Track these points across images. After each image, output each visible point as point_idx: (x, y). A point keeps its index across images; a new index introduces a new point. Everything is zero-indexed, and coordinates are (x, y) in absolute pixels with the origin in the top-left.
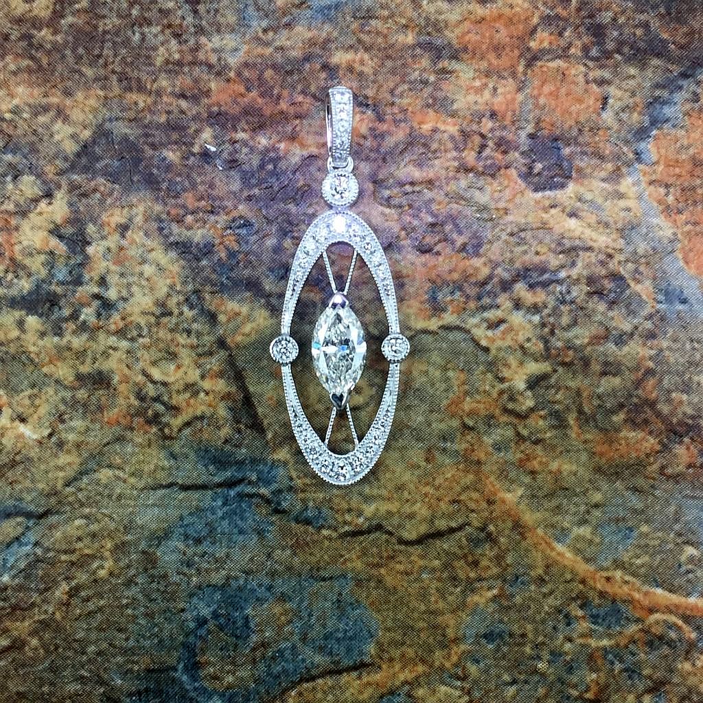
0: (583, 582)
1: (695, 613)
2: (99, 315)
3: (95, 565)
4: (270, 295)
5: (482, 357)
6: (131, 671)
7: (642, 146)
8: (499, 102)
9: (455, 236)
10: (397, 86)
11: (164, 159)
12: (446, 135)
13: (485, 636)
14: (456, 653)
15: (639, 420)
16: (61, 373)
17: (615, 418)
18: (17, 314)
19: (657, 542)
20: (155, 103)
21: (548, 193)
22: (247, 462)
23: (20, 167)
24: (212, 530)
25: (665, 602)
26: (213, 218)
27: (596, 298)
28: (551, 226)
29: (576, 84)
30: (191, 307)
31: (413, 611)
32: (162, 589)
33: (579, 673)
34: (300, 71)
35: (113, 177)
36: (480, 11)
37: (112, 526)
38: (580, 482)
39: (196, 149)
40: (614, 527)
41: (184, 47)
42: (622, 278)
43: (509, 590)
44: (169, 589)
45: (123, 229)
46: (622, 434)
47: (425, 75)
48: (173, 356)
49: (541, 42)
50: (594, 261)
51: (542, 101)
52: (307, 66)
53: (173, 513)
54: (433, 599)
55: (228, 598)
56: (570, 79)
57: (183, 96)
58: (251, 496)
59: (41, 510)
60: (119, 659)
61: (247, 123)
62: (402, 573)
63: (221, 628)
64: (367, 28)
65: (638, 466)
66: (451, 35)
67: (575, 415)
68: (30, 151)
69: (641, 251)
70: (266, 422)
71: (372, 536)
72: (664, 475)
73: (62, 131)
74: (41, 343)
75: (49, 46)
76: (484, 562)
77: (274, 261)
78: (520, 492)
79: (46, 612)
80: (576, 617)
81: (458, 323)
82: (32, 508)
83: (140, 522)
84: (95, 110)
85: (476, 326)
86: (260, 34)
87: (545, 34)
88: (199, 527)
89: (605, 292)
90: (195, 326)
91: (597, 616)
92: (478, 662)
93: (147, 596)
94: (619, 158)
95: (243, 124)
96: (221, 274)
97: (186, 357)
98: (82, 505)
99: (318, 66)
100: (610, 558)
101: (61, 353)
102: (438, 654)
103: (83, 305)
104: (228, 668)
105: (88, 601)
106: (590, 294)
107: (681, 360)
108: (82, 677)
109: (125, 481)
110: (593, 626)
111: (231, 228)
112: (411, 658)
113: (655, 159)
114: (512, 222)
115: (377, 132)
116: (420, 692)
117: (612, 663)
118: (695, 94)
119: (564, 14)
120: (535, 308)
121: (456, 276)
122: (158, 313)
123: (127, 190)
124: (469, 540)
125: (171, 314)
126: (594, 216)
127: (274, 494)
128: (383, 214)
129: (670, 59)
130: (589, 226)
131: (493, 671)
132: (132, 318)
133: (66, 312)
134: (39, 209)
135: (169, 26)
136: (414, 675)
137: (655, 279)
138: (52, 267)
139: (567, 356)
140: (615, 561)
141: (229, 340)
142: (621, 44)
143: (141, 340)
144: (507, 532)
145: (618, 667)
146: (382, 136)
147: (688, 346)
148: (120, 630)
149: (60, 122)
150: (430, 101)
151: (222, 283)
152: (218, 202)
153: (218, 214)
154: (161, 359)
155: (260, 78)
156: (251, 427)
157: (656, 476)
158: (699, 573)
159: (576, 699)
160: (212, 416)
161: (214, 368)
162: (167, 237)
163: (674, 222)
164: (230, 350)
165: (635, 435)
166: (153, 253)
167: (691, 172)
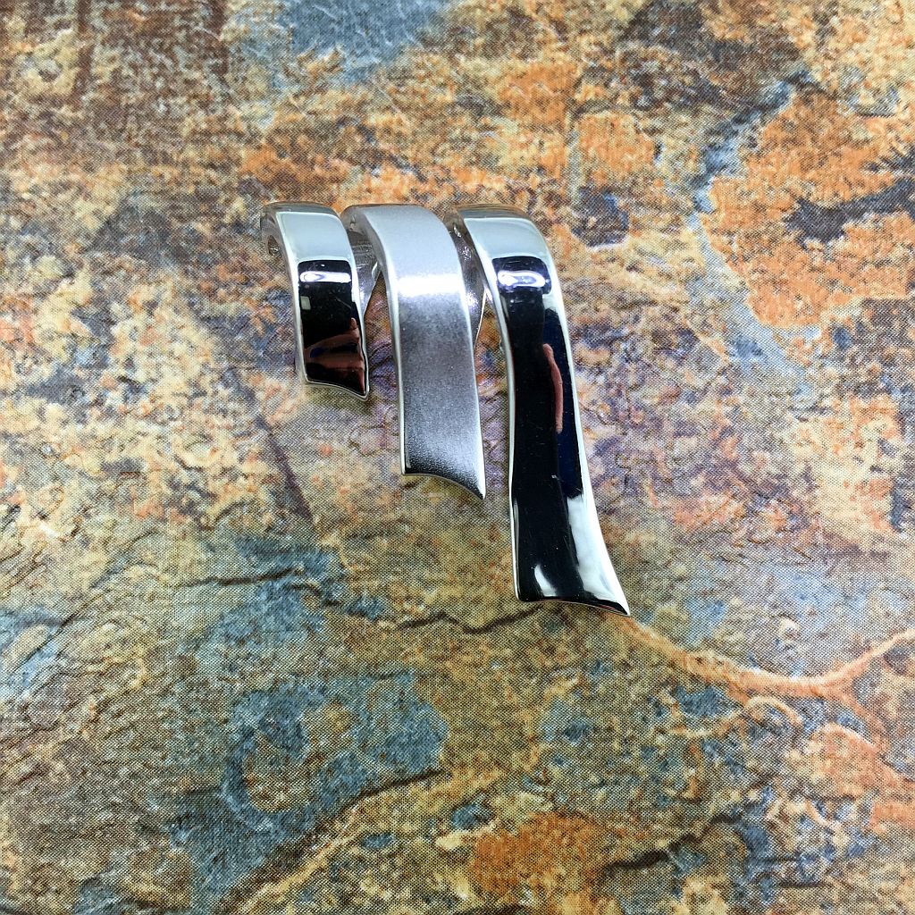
0: (672, 665)
1: (798, 694)
2: (126, 399)
3: (126, 676)
6: (169, 794)
7: (701, 194)
8: (546, 156)
10: (437, 146)
11: (194, 231)
12: (492, 193)
13: (567, 733)
14: (535, 753)
15: (720, 483)
16: (85, 464)
17: (693, 482)
18: (37, 402)
19: (750, 617)
20: (182, 174)
21: (604, 247)
22: (293, 550)
23: (39, 247)
24: (257, 628)
25: (764, 684)
26: (247, 290)
27: (663, 356)
28: (610, 281)
29: (627, 134)
30: (227, 386)
31: (484, 708)
32: (201, 697)
33: (675, 768)
34: (335, 135)
35: (138, 252)
36: (521, 66)
37: (145, 630)
38: (661, 555)
39: (227, 220)
40: (701, 602)
41: (212, 116)
42: (690, 332)
43: (590, 678)
44: (210, 697)
45: (151, 306)
46: (702, 499)
47: (467, 133)
48: (207, 438)
49: (587, 93)
50: (658, 315)
51: (591, 152)
52: (342, 130)
53: (212, 612)
54: (506, 693)
55: (277, 704)
56: (620, 129)
57: (212, 166)
58: (298, 587)
59: (65, 616)
60: (156, 781)
61: (281, 189)
62: (470, 665)
63: (269, 739)
64: (403, 89)
65: (723, 533)
66: (492, 92)
67: (649, 481)
68: (49, 232)
69: (707, 303)
70: (312, 505)
71: (435, 626)
72: (752, 541)
73: (83, 208)
74: (63, 432)
75: (69, 123)
76: (561, 649)
79: (72, 731)
80: (667, 705)
82: (55, 614)
83: (175, 624)
84: (117, 185)
87: (590, 86)
88: (243, 627)
89: (673, 348)
90: (232, 406)
91: (691, 703)
92: (560, 762)
93: (185, 707)
94: (677, 208)
95: (277, 191)
96: (258, 349)
97: (222, 439)
98: (110, 608)
99: (354, 129)
100: (700, 636)
101: (84, 442)
102: (515, 756)
103: (108, 389)
104: (278, 785)
105: (119, 714)
106: (657, 351)
107: (761, 416)
108: (114, 804)
109: (158, 579)
110: (687, 715)
111: (267, 300)
112: (485, 763)
113: (714, 205)
114: (568, 279)
115: (419, 192)
116: (498, 801)
117: (711, 756)
118: (751, 138)
119: (609, 65)
120: (599, 369)
122: (190, 392)
123: (154, 264)
124: (543, 625)
125: (204, 394)
126: (655, 268)
127: (324, 584)
129: (722, 105)
130: (650, 278)
131: (578, 772)
132: (162, 401)
133: (90, 397)
134: (59, 291)
135: (195, 96)
136: (489, 781)
137: (725, 331)
138: (74, 351)
139: (636, 417)
140: (705, 640)
141: (268, 419)
142: (670, 92)
143: (172, 424)
144: (583, 613)
145: (717, 760)
146: (425, 197)
148: (155, 748)
149: (81, 198)
150: (474, 159)
151: (259, 359)
152: (252, 274)
153: (252, 286)
154: (194, 443)
155: (292, 144)
156: (296, 511)
157: (743, 543)
158: (799, 649)
159: (674, 799)
160: (252, 502)
161: (254, 449)
162: (197, 312)
163: (741, 271)
164: (271, 429)
165: (717, 499)
166: (184, 330)
167: (754, 218)
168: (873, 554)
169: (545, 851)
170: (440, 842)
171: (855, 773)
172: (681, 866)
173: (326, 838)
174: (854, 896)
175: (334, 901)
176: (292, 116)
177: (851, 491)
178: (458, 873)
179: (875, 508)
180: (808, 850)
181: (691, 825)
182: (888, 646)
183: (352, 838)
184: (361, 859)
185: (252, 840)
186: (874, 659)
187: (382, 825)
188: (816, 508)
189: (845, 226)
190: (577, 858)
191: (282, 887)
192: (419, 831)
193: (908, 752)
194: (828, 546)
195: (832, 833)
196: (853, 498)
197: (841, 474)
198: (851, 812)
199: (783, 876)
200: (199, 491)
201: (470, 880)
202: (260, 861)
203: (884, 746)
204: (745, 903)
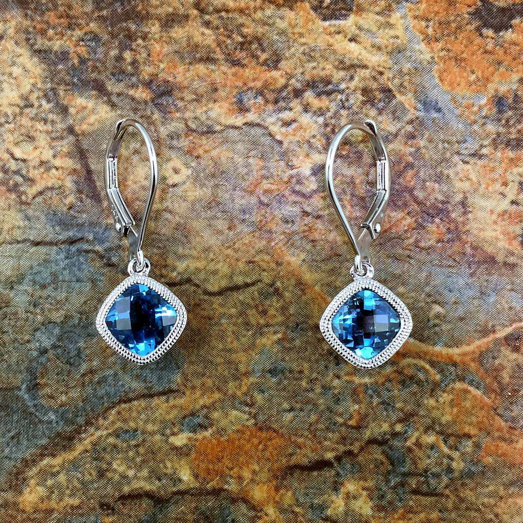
1: (440, 359)
4: (111, 94)
5: (277, 148)
9: (259, 53)
13: (270, 371)
14: (246, 384)
15: (400, 203)
21: (333, 22)
22: (86, 225)
24: (55, 278)
25: (415, 350)
26: (69, 32)
27: (369, 106)
30: (49, 101)
31: (213, 348)
32: (12, 323)
33: (344, 404)
42: (390, 91)
43: (291, 335)
44: (19, 324)
48: (31, 139)
53: (25, 263)
54: (229, 340)
55: (65, 333)
58: (87, 252)
62: (205, 318)
63: (58, 357)
67: (348, 197)
69: (405, 70)
70: (103, 194)
71: (183, 288)
72: (418, 247)
76: (272, 312)
77: (115, 67)
78: (303, 256)
81: (259, 121)
85: (273, 124)
88: (46, 276)
90: (50, 116)
92: (263, 392)
96: (73, 76)
97: (42, 140)
102: (231, 385)
106: (364, 103)
111: (83, 41)
112: (209, 387)
114: (305, 44)
116: (216, 415)
120: (321, 112)
121: (259, 84)
122: (22, 104)
124: (261, 293)
125: (32, 106)
126: (369, 41)
127: (106, 251)
128: (203, 34)
130: (365, 48)
131: (275, 400)
136: (211, 400)
137: (415, 92)
141: (77, 128)
143: (7, 126)
144: (291, 288)
145: (376, 401)
151: (74, 84)
152: (74, 21)
153: (74, 30)
154: (22, 141)
156: (91, 198)
157: (412, 248)
158: (444, 327)
159: (341, 425)
160: (60, 188)
161: (64, 150)
162: (32, 46)
163: (432, 49)
164: (78, 135)
166: (21, 58)
167: (446, 10)
168: (505, 264)
169: (246, 453)
170: (172, 439)
171: (474, 419)
172: (342, 472)
173: (92, 430)
174: (464, 506)
175: (94, 473)
177: (494, 217)
178: (182, 462)
179: (511, 231)
180: (434, 470)
181: (351, 444)
182: (509, 330)
183: (110, 431)
184: (115, 446)
185: (40, 426)
186: (497, 339)
187: (132, 424)
188: (467, 227)
189: (513, 22)
190: (269, 459)
191: (58, 461)
192: (158, 431)
193: (514, 407)
194: (473, 256)
195: (452, 459)
196: (495, 223)
197: (488, 204)
198: (468, 447)
199: (414, 486)
201: (190, 468)
202: (44, 441)
203: (497, 402)
204: (384, 503)
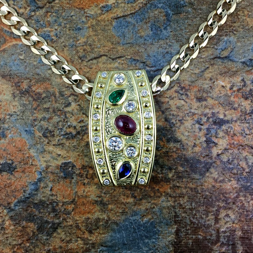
2: (201, 119)
6: (186, 13)
7: (40, 176)
8: (83, 188)
10: (114, 192)
11: (183, 167)
16: (212, 101)
17: (45, 95)
18: (226, 119)
19: (31, 59)
20: (187, 185)
23: (228, 163)
29: (60, 194)
34: (143, 196)
35: (199, 161)
36: (89, 216)
39: (174, 171)
41: (178, 202)
45: (195, 145)
46: (42, 91)
47: (105, 196)
49: (70, 207)
50: (53, 142)
51: (70, 189)
52: (141, 197)
56: (61, 196)
57: (178, 187)
59: (216, 59)
60: (190, 16)
61: (158, 179)
64: (123, 209)
65: (38, 81)
66: (98, 208)
68: (225, 168)
73: (215, 175)
74: (218, 110)
75: (220, 201)
80: (54, 36)
82: (219, 60)
84: (205, 182)
86: (155, 206)
87: (69, 209)
89: (49, 132)
91: (48, 37)
93: (182, 35)
94: (46, 172)
98: (203, 62)
99: (137, 197)
101: (212, 107)
103: (206, 122)
104: (157, 15)
107: (26, 113)
108: (201, 10)
110: (49, 34)
113: (36, 173)
117: (43, 23)
118: (24, 192)
119: (64, 215)
123: (193, 158)
129: (33, 203)
132: (191, 119)
133: (211, 120)
134: (221, 151)
135: (183, 208)
138: (216, 133)
139: (60, 113)
142: (47, 207)
147: (24, 117)
148: (190, 25)
149: (216, 178)
155: (155, 193)
165: (39, 90)
176: (155, 202)
200: (180, 93)
